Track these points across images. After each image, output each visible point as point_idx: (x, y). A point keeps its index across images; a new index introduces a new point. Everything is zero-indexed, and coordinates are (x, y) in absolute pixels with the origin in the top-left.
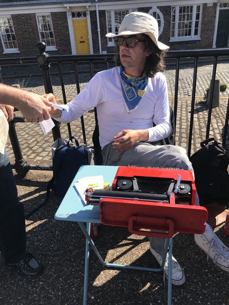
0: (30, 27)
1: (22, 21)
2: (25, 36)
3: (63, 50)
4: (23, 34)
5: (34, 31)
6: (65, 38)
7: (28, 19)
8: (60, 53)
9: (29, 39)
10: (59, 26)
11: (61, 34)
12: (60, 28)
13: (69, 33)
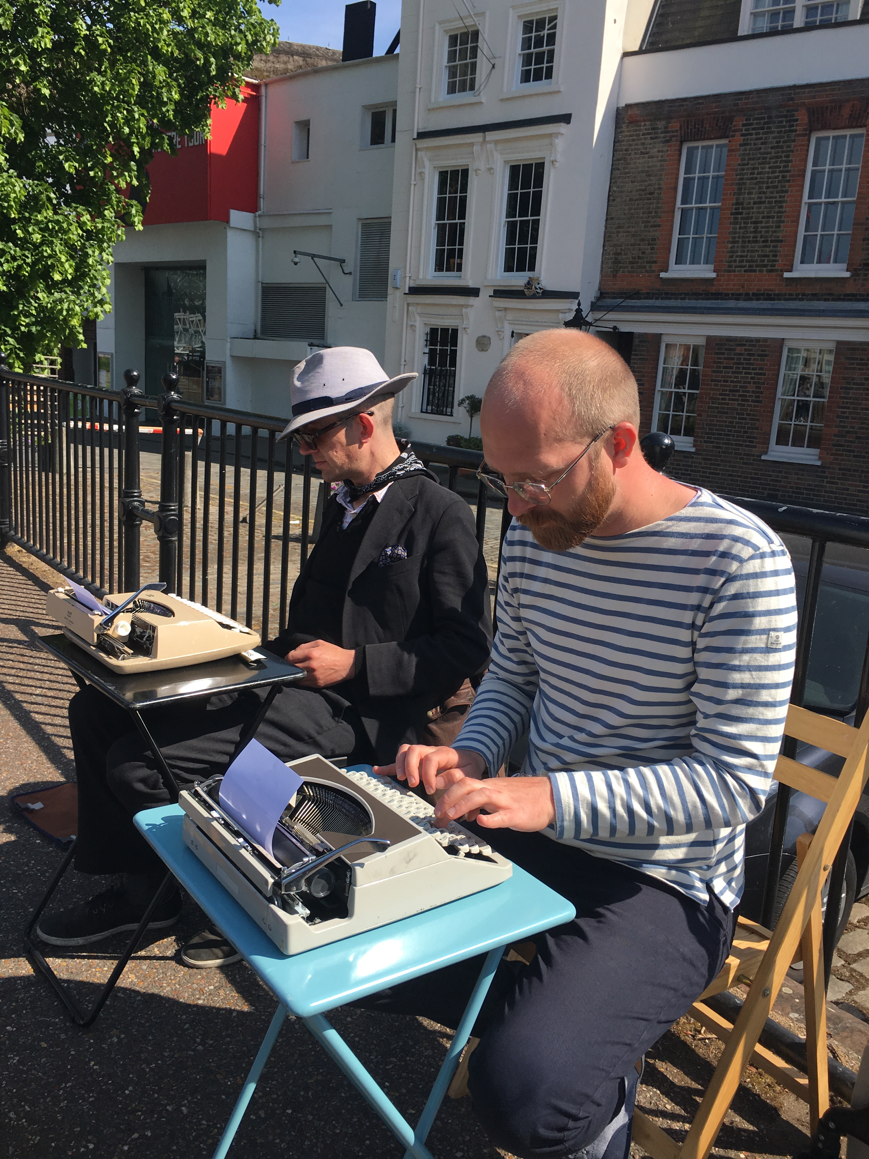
0: (752, 378)
1: (733, 359)
2: (728, 404)
3: (840, 469)
4: (723, 399)
5: (762, 393)
7: (753, 355)
9: (738, 414)
12: (855, 394)
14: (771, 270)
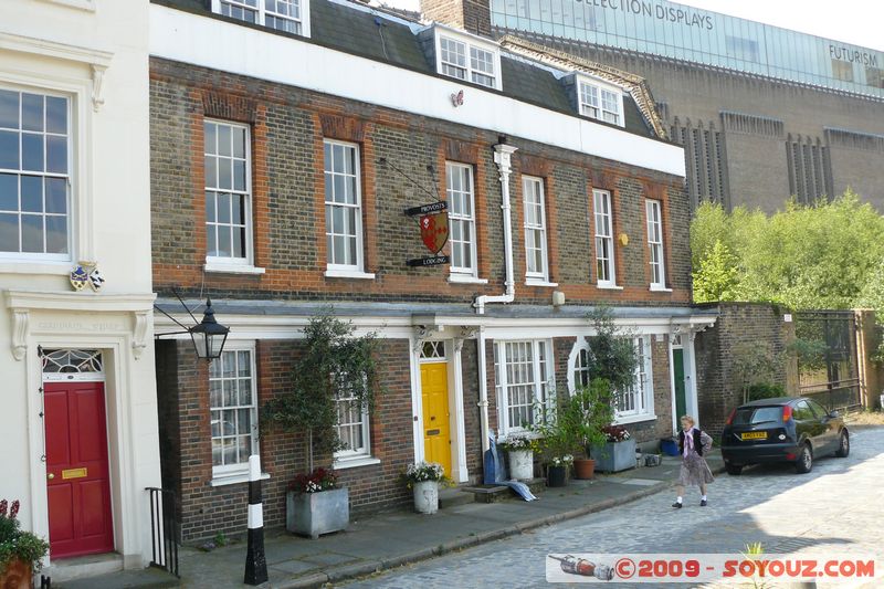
3: (392, 463)
6: (400, 420)
8: (383, 474)
11: (391, 407)
12: (391, 388)
14: (312, 269)
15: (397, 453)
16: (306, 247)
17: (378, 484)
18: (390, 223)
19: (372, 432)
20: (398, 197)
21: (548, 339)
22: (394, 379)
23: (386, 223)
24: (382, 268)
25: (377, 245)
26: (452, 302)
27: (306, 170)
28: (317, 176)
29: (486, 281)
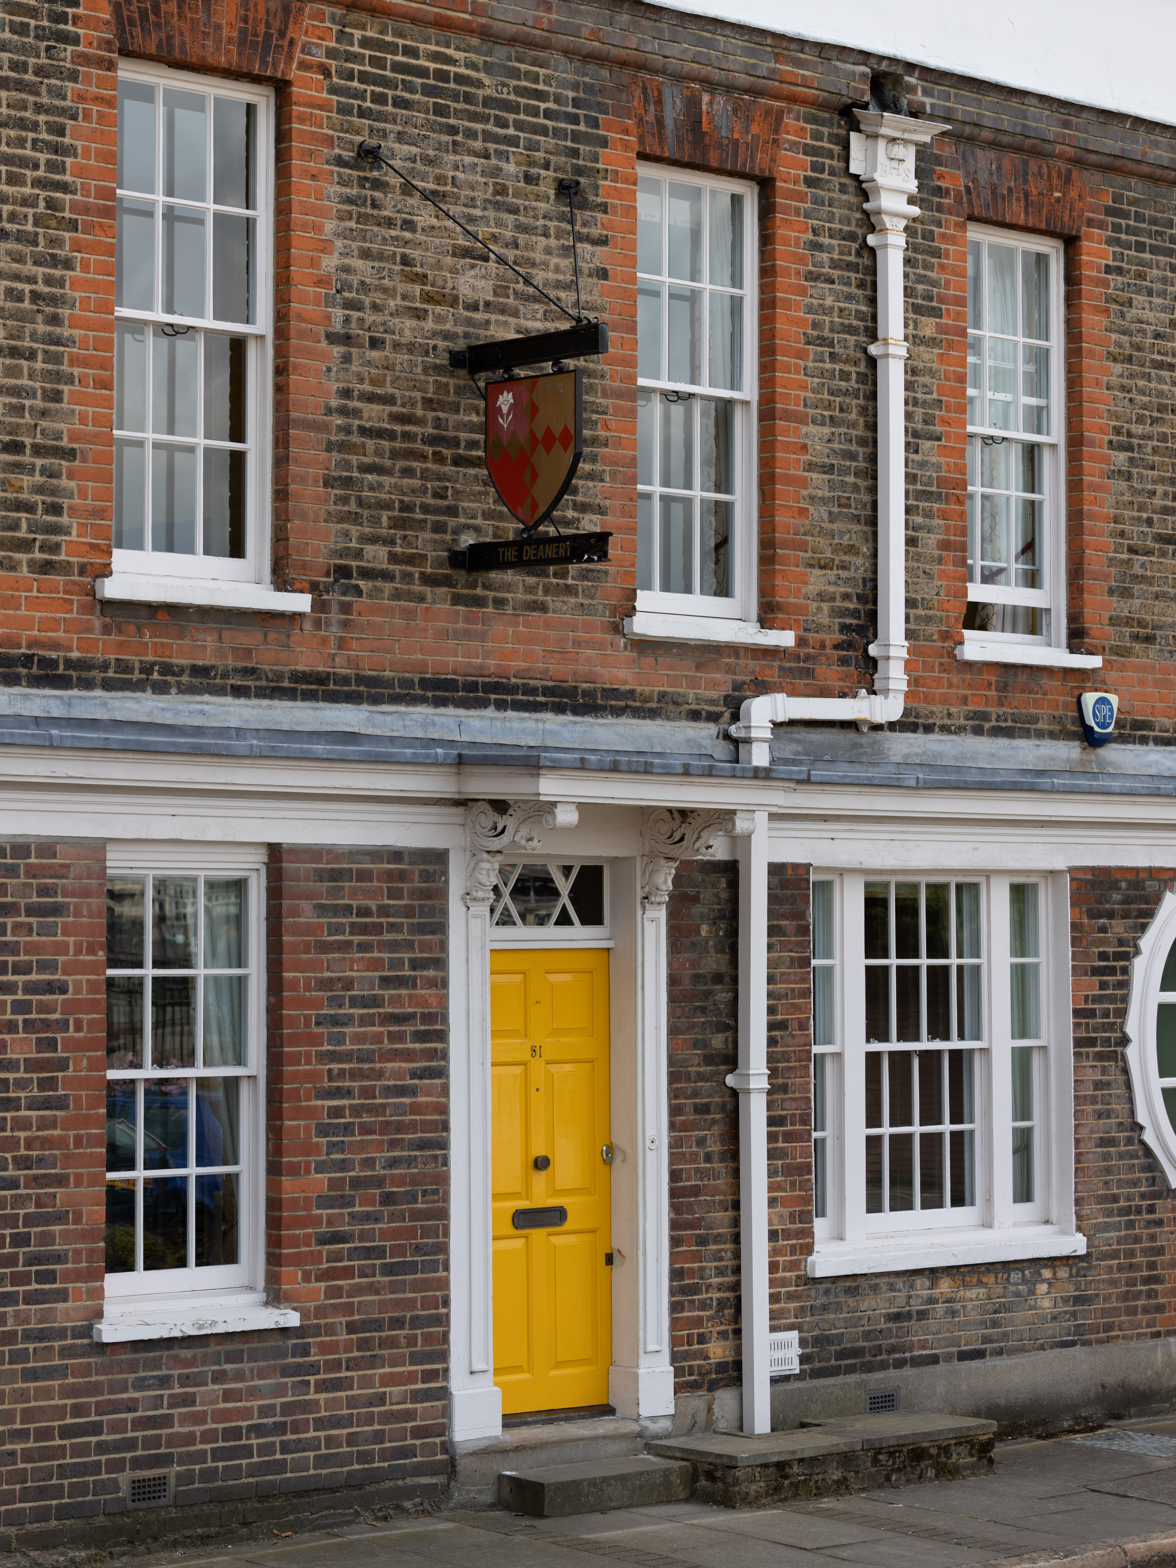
0: (21, 1007)
3: (351, 1328)
6: (393, 1163)
7: (10, 909)
8: (313, 1369)
10: (347, 1021)
11: (356, 1111)
12: (360, 1038)
13: (443, 1109)
14: (47, 567)
15: (373, 1289)
16: (26, 481)
17: (287, 1409)
18: (389, 400)
19: (274, 1204)
20: (428, 298)
21: (1052, 874)
22: (376, 1001)
23: (371, 398)
24: (344, 572)
25: (328, 482)
26: (639, 713)
27: (38, 183)
28: (86, 210)
29: (785, 639)
